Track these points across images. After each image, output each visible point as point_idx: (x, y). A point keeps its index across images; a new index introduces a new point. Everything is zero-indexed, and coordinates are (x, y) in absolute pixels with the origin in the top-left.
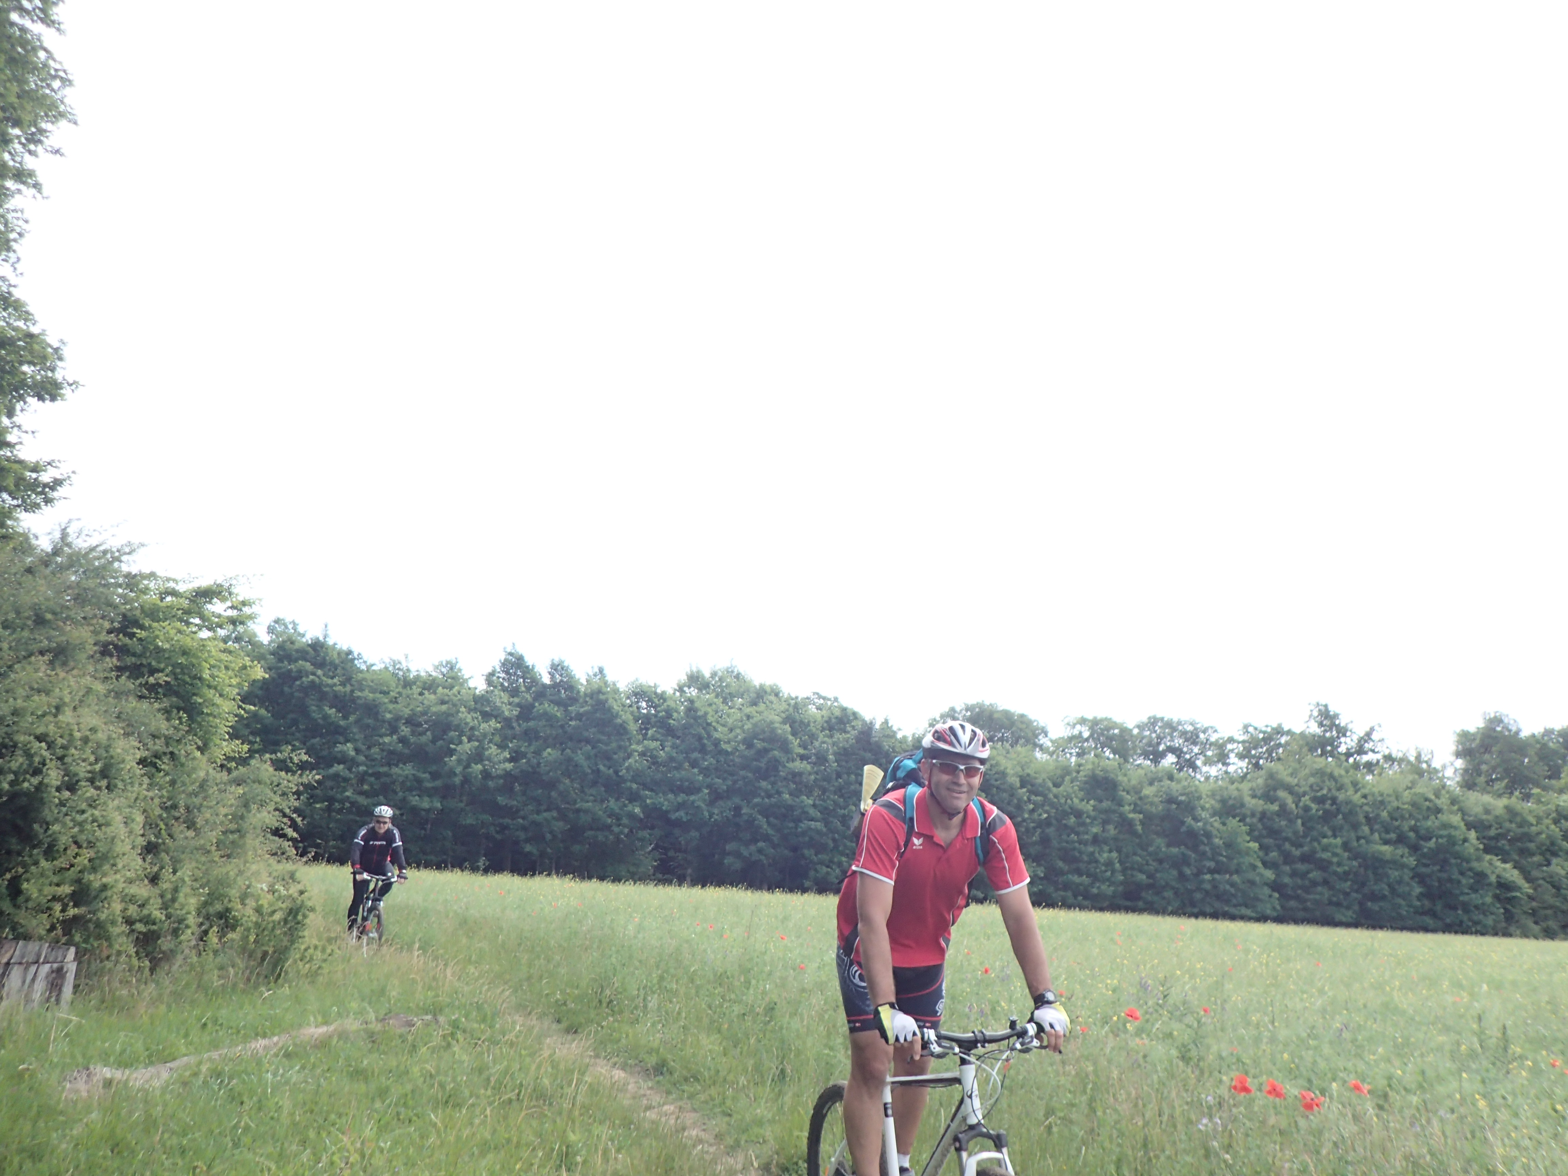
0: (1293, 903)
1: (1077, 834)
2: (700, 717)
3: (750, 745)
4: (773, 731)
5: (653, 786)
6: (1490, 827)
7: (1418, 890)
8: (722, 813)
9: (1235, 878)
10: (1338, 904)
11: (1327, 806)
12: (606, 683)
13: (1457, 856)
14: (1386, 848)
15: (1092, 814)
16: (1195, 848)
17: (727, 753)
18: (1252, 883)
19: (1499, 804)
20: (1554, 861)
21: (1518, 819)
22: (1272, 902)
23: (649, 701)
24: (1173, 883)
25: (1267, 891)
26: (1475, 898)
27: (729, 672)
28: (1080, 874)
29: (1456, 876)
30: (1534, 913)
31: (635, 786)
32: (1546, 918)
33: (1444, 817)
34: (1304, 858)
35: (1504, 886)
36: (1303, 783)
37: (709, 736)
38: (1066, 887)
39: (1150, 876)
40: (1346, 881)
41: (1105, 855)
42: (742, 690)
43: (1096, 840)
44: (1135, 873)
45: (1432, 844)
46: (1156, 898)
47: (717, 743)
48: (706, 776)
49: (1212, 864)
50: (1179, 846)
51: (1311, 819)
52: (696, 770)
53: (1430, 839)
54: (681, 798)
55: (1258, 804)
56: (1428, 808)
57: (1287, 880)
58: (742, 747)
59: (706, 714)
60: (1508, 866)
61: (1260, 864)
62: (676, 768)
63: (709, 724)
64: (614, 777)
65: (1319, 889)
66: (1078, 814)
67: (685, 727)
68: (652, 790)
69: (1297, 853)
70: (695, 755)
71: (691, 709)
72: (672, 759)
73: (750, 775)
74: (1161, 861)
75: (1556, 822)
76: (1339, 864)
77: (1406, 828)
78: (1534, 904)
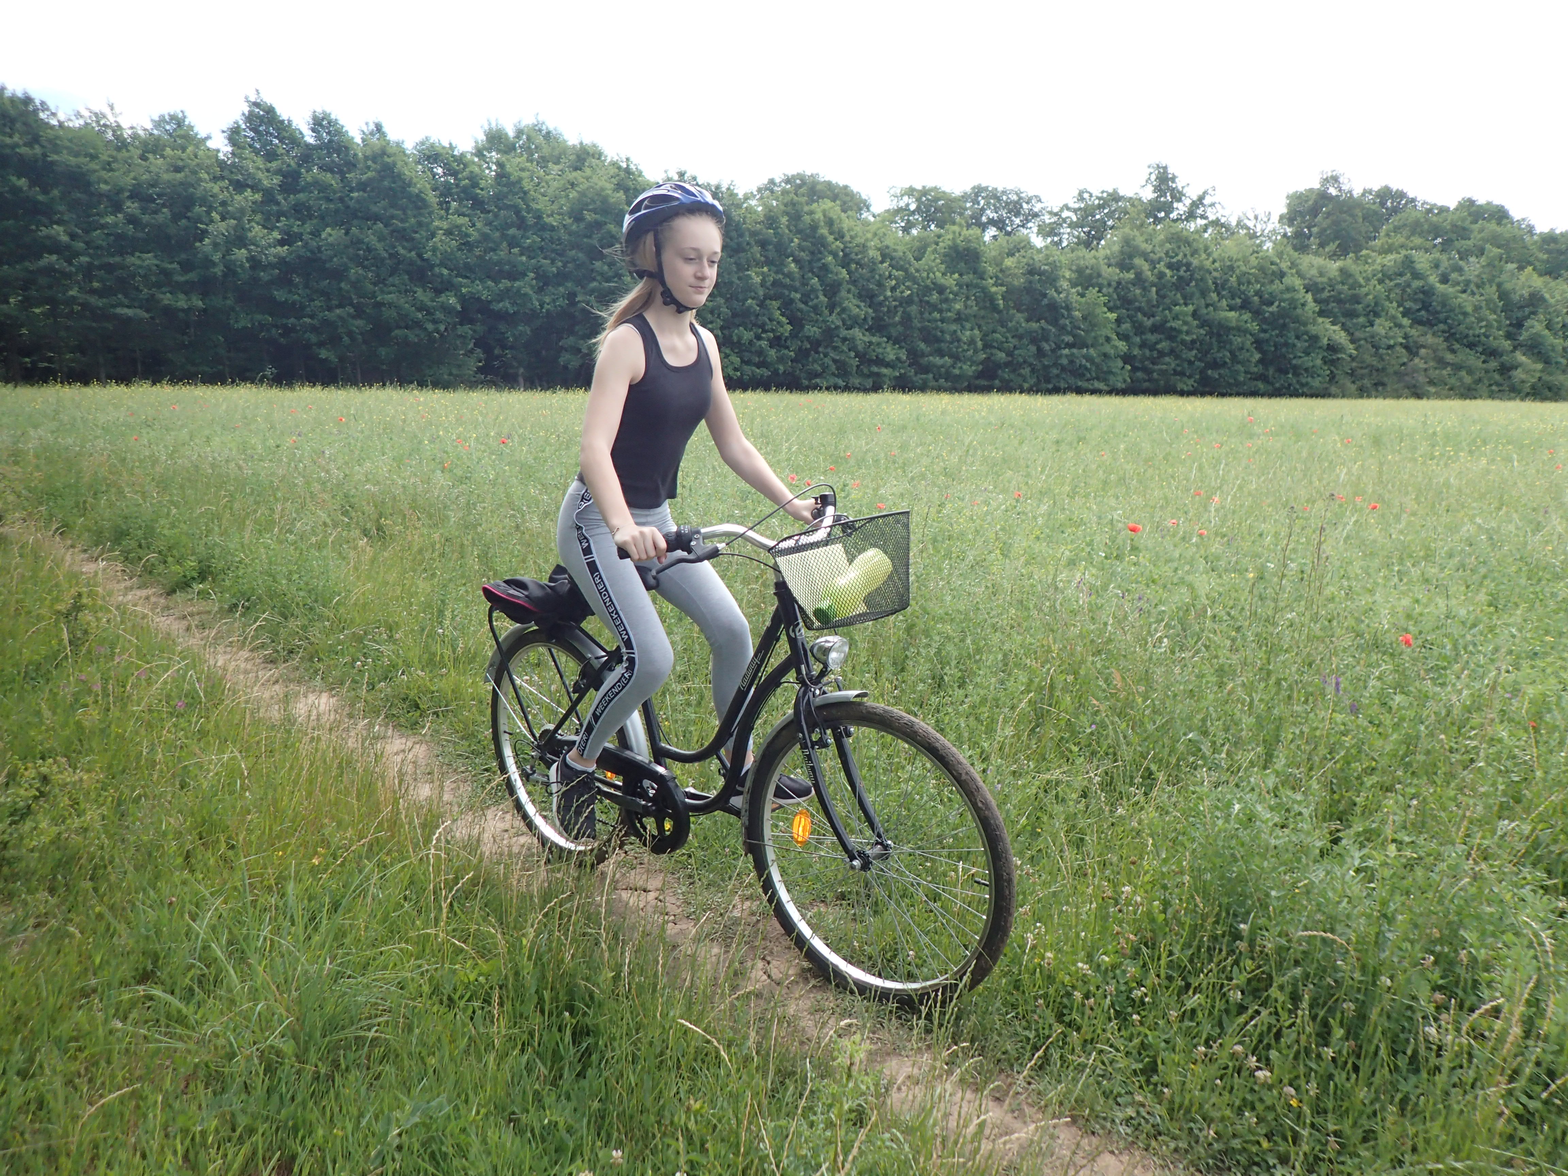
0: (1139, 374)
1: (941, 311)
2: (513, 184)
3: (579, 219)
4: (605, 200)
5: (467, 271)
6: (1323, 289)
7: (1257, 356)
8: (554, 301)
9: (1092, 351)
10: (1182, 374)
11: (1182, 273)
12: (388, 142)
13: (1296, 320)
14: (1232, 314)
15: (955, 289)
16: (1054, 322)
17: (552, 229)
18: (1105, 355)
19: (1334, 267)
20: (1377, 321)
21: (1351, 281)
22: (1122, 374)
23: (446, 166)
24: (1031, 360)
25: (1120, 363)
26: (1307, 361)
27: (536, 129)
28: (942, 356)
29: (1292, 340)
30: (1352, 373)
31: (445, 272)
32: (1362, 377)
33: (1287, 280)
34: (1155, 329)
35: (1332, 348)
36: (1157, 249)
37: (529, 210)
38: (925, 369)
39: (1010, 354)
40: (1191, 350)
41: (968, 333)
42: (556, 153)
43: (959, 318)
44: (995, 351)
45: (1273, 308)
46: (1012, 376)
47: (539, 217)
48: (530, 258)
49: (1068, 339)
50: (1038, 321)
51: (1164, 286)
52: (516, 250)
53: (1272, 304)
54: (505, 283)
55: (1111, 273)
56: (1273, 273)
57: (1136, 352)
58: (568, 221)
59: (520, 180)
60: (1336, 328)
61: (1114, 337)
62: (493, 250)
63: (525, 193)
64: (419, 262)
65: (1167, 359)
66: (941, 290)
67: (498, 197)
68: (467, 277)
69: (1148, 323)
70: (512, 231)
71: (502, 175)
72: (485, 237)
73: (580, 255)
74: (1020, 337)
75: (1381, 282)
76: (1188, 333)
77: (1252, 293)
78: (1354, 364)
